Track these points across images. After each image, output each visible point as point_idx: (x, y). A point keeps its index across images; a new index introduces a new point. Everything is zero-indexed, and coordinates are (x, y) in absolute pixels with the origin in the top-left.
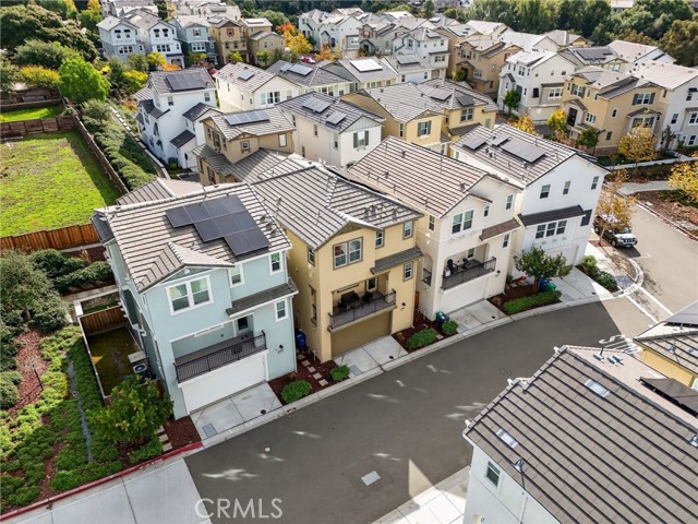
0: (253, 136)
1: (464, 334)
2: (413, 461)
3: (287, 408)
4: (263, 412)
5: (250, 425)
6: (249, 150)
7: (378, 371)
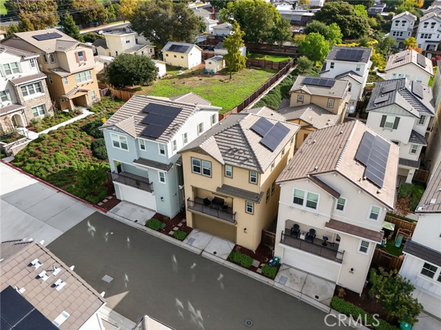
0: (307, 93)
1: (276, 284)
2: (128, 293)
3: (145, 228)
4: (136, 221)
5: (126, 221)
6: (302, 102)
7: (198, 252)
